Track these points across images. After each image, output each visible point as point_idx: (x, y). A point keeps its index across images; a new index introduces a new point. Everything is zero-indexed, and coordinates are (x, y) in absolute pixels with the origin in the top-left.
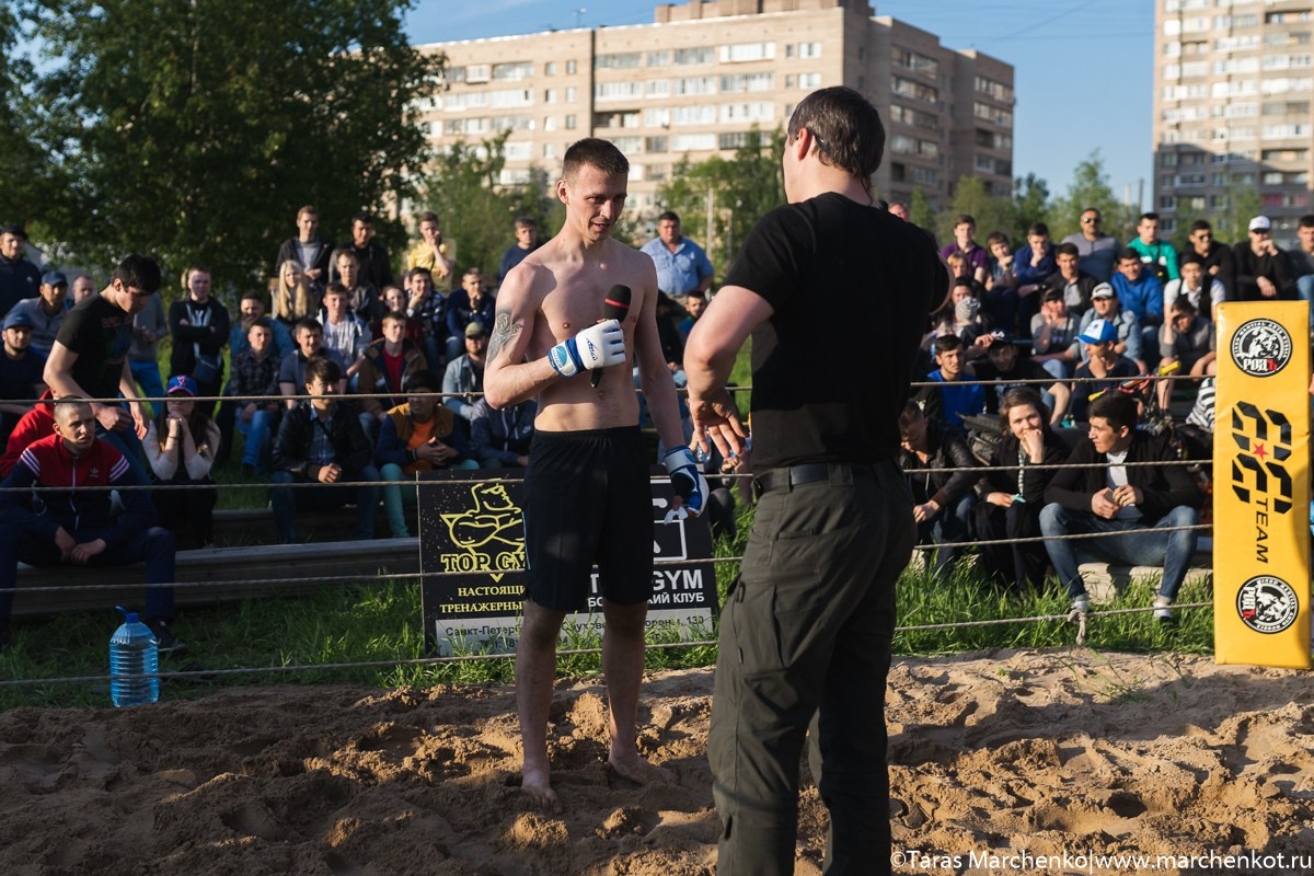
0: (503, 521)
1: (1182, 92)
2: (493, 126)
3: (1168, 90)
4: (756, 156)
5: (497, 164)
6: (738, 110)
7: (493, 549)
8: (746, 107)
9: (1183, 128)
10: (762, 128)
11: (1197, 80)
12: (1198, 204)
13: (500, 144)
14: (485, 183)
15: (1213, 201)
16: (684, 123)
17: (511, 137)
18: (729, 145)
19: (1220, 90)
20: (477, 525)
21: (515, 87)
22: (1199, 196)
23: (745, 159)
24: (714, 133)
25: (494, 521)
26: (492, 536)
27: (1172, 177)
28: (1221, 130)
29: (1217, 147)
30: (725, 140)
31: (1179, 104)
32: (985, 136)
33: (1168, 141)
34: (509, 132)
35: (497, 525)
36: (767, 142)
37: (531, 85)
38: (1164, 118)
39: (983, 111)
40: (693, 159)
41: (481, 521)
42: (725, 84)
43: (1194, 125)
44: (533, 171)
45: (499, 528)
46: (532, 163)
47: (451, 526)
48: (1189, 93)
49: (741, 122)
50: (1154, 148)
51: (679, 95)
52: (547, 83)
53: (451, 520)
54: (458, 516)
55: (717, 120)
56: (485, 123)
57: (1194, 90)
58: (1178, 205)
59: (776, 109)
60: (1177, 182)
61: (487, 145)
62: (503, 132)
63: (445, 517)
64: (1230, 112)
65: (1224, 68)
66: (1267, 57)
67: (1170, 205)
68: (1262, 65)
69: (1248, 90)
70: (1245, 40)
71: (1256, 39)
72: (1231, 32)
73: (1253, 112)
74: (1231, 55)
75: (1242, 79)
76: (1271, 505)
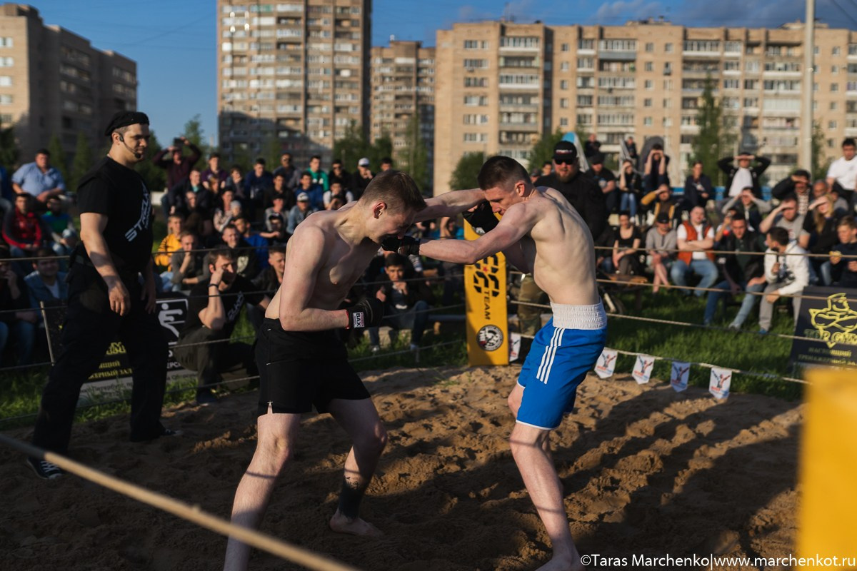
1: (233, 84)
3: (225, 82)
9: (235, 104)
11: (241, 78)
12: (244, 146)
15: (252, 146)
19: (254, 84)
22: (244, 142)
27: (229, 131)
28: (255, 106)
29: (254, 114)
31: (232, 91)
33: (226, 110)
38: (223, 98)
43: (241, 103)
48: (237, 84)
50: (218, 113)
57: (240, 83)
58: (233, 147)
60: (232, 135)
64: (259, 97)
65: (256, 72)
66: (279, 67)
67: (228, 147)
68: (276, 71)
69: (269, 85)
70: (267, 56)
71: (273, 57)
72: (259, 52)
73: (272, 97)
74: (259, 65)
75: (266, 78)
76: (491, 293)
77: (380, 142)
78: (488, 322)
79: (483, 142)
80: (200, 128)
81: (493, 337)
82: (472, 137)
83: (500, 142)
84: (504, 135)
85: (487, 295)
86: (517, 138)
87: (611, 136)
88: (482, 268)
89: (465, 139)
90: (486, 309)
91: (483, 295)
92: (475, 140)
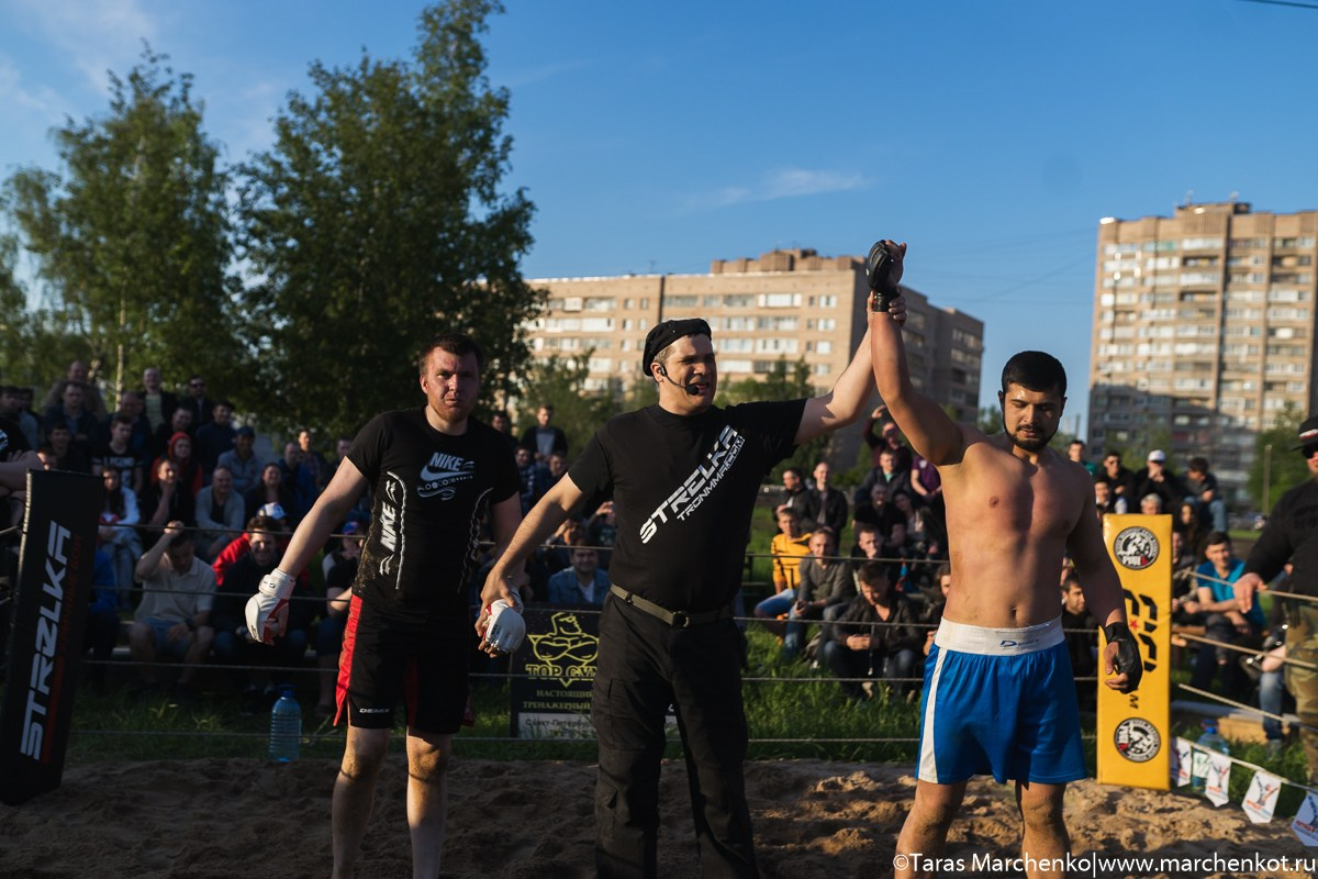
0: (573, 643)
1: (1113, 350)
2: (581, 344)
3: (1102, 348)
4: (781, 380)
5: (583, 374)
6: (770, 344)
7: (565, 663)
8: (776, 342)
10: (788, 358)
11: (1125, 341)
12: (1122, 436)
13: (586, 358)
14: (573, 388)
15: (1133, 435)
16: (729, 351)
17: (594, 354)
18: (762, 370)
19: (1144, 349)
20: (554, 644)
21: (599, 316)
22: (1124, 430)
23: (774, 381)
24: (751, 360)
25: (566, 642)
26: (565, 654)
30: (759, 366)
31: (1111, 359)
32: (959, 375)
33: (1100, 385)
34: (593, 350)
36: (792, 369)
37: (613, 315)
38: (1098, 368)
39: (958, 356)
40: (733, 379)
41: (557, 642)
42: (761, 322)
43: (1122, 375)
44: (610, 380)
45: (570, 647)
46: (610, 374)
47: (535, 643)
48: (1119, 350)
49: (771, 352)
51: (725, 329)
52: (625, 314)
53: (535, 639)
54: (540, 637)
55: (754, 349)
56: (576, 342)
57: (1123, 348)
58: (1107, 436)
59: (800, 345)
60: (1107, 418)
61: (576, 359)
62: (588, 349)
63: (531, 637)
64: (1150, 367)
65: (1147, 333)
66: (1181, 326)
67: (1101, 435)
68: (1176, 331)
69: (1165, 350)
70: (1164, 312)
71: (1173, 312)
72: (1154, 306)
73: (1169, 368)
74: (1152, 324)
75: (1162, 341)
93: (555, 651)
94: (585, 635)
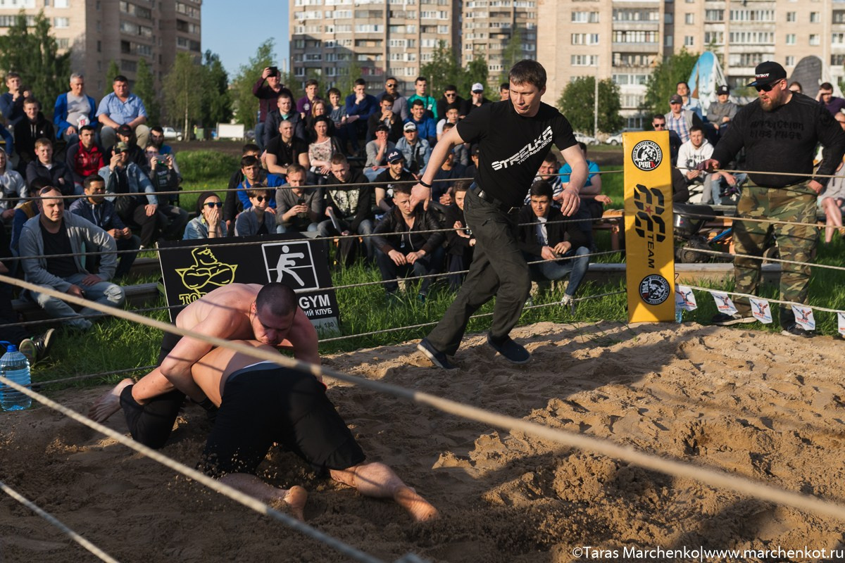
0: (213, 271)
1: (306, 1)
9: (307, 24)
12: (319, 72)
15: (327, 71)
20: (198, 275)
22: (318, 68)
25: (207, 272)
26: (208, 281)
27: (302, 55)
28: (331, 26)
29: (328, 38)
31: (305, 8)
32: (183, 24)
33: (298, 33)
35: (210, 274)
38: (295, 17)
39: (181, 8)
41: (200, 272)
43: (314, 22)
45: (211, 276)
47: (182, 276)
48: (311, 2)
50: (290, 37)
53: (182, 272)
54: (186, 270)
58: (306, 73)
60: (305, 59)
63: (178, 271)
64: (336, 15)
73: (350, 15)
76: (655, 238)
77: (474, 65)
78: (652, 271)
79: (594, 65)
80: (272, 53)
81: (657, 288)
82: (580, 59)
83: (614, 64)
84: (617, 56)
85: (651, 240)
86: (633, 60)
87: (745, 57)
88: (645, 208)
89: (572, 62)
90: (650, 256)
91: (646, 239)
92: (584, 63)
93: (200, 281)
94: (221, 264)
